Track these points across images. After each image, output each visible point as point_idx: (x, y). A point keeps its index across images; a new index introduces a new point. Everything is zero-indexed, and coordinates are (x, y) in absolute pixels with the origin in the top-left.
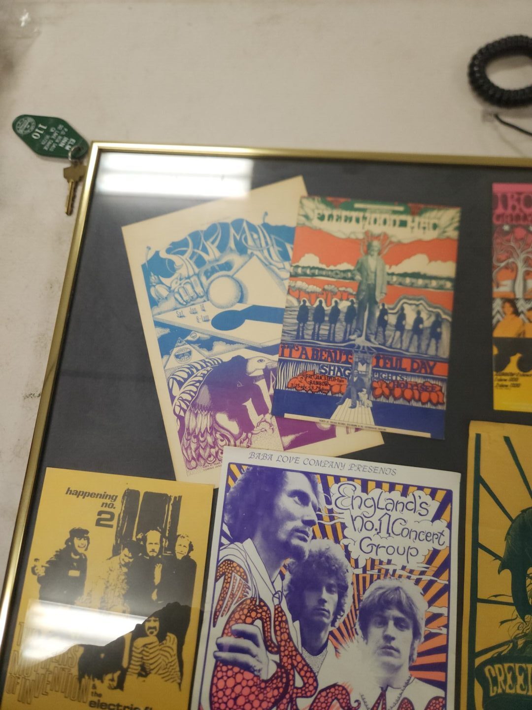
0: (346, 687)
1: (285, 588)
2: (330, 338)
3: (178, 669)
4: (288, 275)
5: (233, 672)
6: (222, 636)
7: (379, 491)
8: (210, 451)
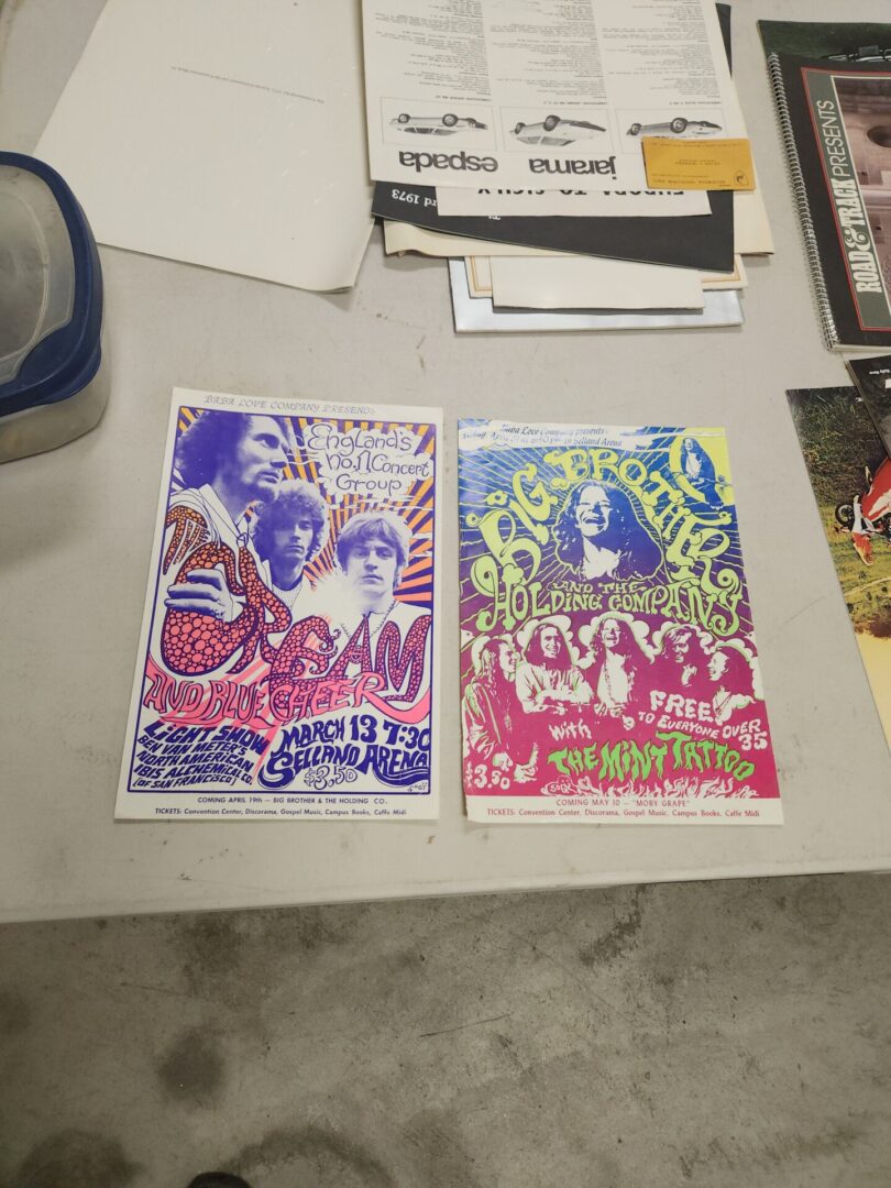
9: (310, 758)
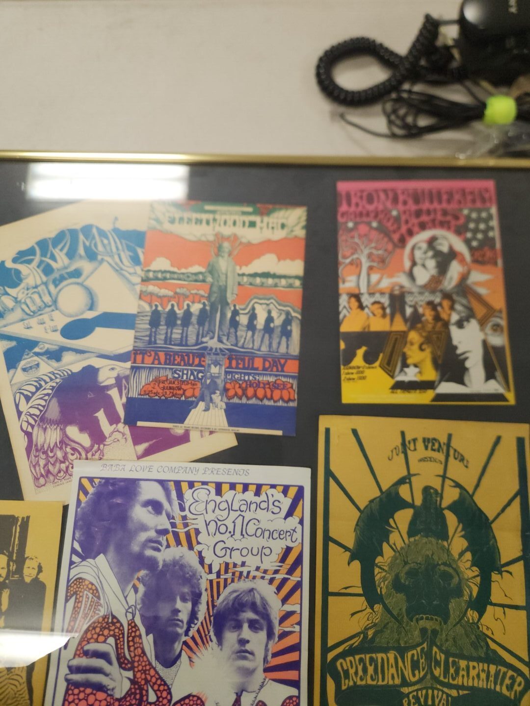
0: (201, 697)
1: (139, 601)
2: (183, 342)
3: (27, 697)
4: (139, 280)
5: (85, 694)
6: (74, 657)
7: (233, 492)
8: (60, 467)
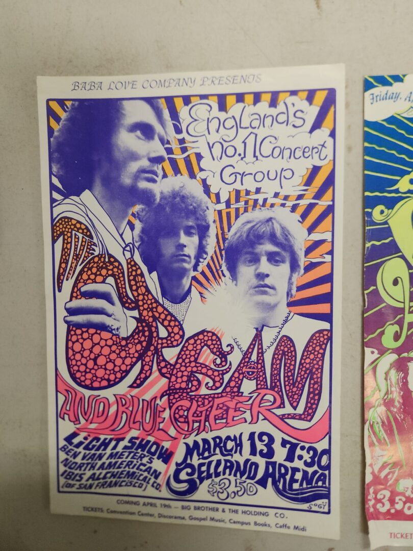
9: (212, 470)
